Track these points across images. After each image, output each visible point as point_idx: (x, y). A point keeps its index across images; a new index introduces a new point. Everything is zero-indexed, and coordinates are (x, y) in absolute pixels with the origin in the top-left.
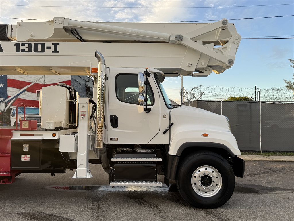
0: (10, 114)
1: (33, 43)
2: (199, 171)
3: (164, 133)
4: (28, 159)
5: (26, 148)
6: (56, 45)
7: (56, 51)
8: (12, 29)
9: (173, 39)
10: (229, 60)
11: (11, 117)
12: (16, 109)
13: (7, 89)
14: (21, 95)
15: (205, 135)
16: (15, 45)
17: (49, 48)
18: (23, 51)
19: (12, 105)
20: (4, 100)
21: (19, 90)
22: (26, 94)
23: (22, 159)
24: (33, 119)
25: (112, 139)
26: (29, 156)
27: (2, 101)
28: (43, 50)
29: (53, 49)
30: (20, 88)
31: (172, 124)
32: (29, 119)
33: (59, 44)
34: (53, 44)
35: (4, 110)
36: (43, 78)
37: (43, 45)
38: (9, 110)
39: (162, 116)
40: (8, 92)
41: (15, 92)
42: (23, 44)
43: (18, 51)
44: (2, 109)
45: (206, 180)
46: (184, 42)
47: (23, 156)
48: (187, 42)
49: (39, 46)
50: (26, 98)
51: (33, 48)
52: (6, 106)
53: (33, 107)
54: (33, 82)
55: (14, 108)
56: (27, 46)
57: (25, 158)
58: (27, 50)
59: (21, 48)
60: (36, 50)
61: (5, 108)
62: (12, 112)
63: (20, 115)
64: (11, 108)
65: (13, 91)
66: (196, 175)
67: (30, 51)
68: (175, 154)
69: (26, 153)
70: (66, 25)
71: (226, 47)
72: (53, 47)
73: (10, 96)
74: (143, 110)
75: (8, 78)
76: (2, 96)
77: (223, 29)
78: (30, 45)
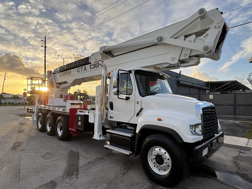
3: (137, 116)
5: (80, 119)
9: (156, 41)
10: (204, 47)
15: (159, 120)
16: (90, 66)
17: (100, 64)
18: (92, 68)
25: (111, 117)
26: (80, 123)
28: (98, 66)
31: (142, 109)
33: (104, 61)
46: (164, 41)
68: (138, 132)
70: (104, 50)
71: (208, 34)
77: (202, 18)
78: (94, 65)
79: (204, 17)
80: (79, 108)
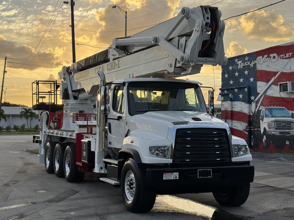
0: (260, 117)
7: (119, 66)
11: (261, 121)
13: (256, 84)
14: (269, 90)
15: (132, 142)
19: (261, 105)
20: (254, 99)
21: (267, 84)
22: (273, 88)
24: (280, 124)
25: (110, 143)
26: (85, 152)
27: (253, 101)
30: (268, 81)
32: (277, 124)
35: (255, 112)
36: (289, 63)
38: (259, 112)
40: (257, 87)
41: (263, 87)
44: (253, 111)
50: (273, 94)
53: (280, 106)
54: (279, 71)
55: (263, 109)
61: (256, 108)
62: (261, 115)
63: (269, 118)
64: (260, 109)
65: (262, 86)
73: (259, 93)
75: (257, 70)
76: (253, 94)
79: (188, 18)
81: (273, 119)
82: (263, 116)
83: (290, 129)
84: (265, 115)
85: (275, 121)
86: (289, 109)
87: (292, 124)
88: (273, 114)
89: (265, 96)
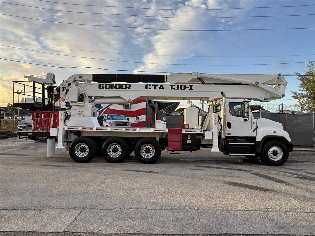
1: (179, 85)
2: (272, 149)
3: (253, 131)
4: (190, 143)
5: (189, 137)
6: (191, 86)
7: (191, 89)
8: (167, 77)
9: (254, 83)
10: (282, 95)
11: (104, 121)
12: (107, 116)
14: (110, 106)
15: (275, 132)
16: (170, 86)
17: (188, 87)
18: (174, 89)
19: (104, 113)
20: (99, 110)
22: (114, 105)
23: (188, 143)
25: (228, 134)
26: (190, 141)
28: (185, 89)
29: (190, 88)
31: (258, 127)
32: (117, 123)
33: (193, 85)
34: (190, 85)
35: (99, 116)
37: (185, 86)
38: (102, 117)
39: (252, 123)
41: (106, 104)
42: (174, 86)
43: (172, 89)
45: (275, 153)
46: (258, 85)
47: (188, 141)
48: (260, 85)
49: (183, 87)
50: (114, 108)
51: (179, 87)
52: (100, 114)
53: (119, 114)
56: (176, 86)
57: (189, 142)
58: (176, 88)
59: (173, 87)
60: (181, 89)
61: (100, 115)
62: (104, 118)
63: (110, 120)
64: (103, 115)
66: (270, 151)
67: (178, 89)
68: (260, 141)
69: (189, 140)
70: (199, 76)
71: (280, 87)
72: (190, 87)
73: (103, 107)
74: (243, 120)
77: (278, 78)
78: (178, 86)
80: (187, 128)
81: (114, 121)
82: (106, 119)
83: (126, 126)
84: (108, 118)
85: (115, 122)
86: (125, 116)
87: (128, 123)
88: (114, 118)
89: (108, 108)
